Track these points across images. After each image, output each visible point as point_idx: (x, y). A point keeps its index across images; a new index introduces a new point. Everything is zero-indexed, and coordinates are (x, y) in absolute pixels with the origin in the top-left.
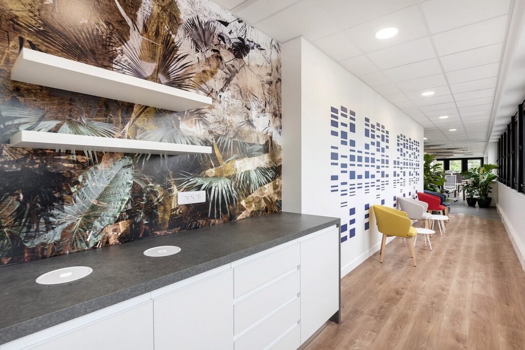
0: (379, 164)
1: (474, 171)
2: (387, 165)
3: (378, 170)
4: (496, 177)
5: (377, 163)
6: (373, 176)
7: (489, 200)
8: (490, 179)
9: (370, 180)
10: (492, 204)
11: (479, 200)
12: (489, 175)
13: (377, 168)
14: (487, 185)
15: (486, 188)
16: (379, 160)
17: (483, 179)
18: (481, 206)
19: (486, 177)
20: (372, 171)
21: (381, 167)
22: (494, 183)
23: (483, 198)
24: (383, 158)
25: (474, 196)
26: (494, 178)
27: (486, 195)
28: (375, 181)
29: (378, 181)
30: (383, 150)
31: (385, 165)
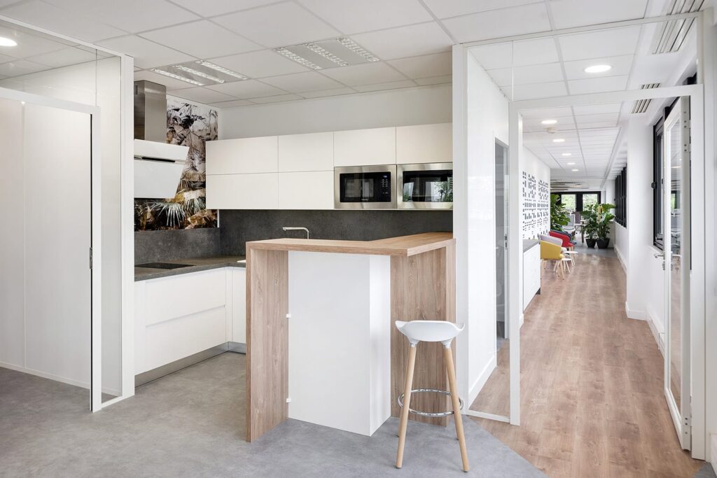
1: (591, 208)
4: (613, 217)
7: (608, 240)
8: (608, 218)
10: (610, 246)
11: (599, 241)
12: (607, 215)
14: (605, 225)
15: (605, 228)
17: (601, 219)
18: (600, 247)
19: (604, 217)
22: (612, 223)
23: (602, 238)
25: (593, 237)
26: (612, 217)
27: (604, 235)
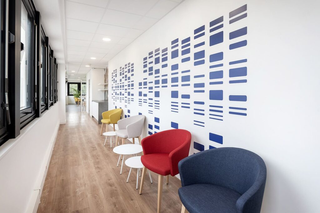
0: (127, 87)
2: (132, 87)
3: (126, 91)
5: (125, 87)
6: (123, 95)
9: (122, 96)
13: (125, 90)
16: (126, 86)
20: (123, 92)
21: (127, 89)
24: (129, 83)
28: (124, 97)
29: (126, 97)
30: (129, 78)
31: (131, 87)
